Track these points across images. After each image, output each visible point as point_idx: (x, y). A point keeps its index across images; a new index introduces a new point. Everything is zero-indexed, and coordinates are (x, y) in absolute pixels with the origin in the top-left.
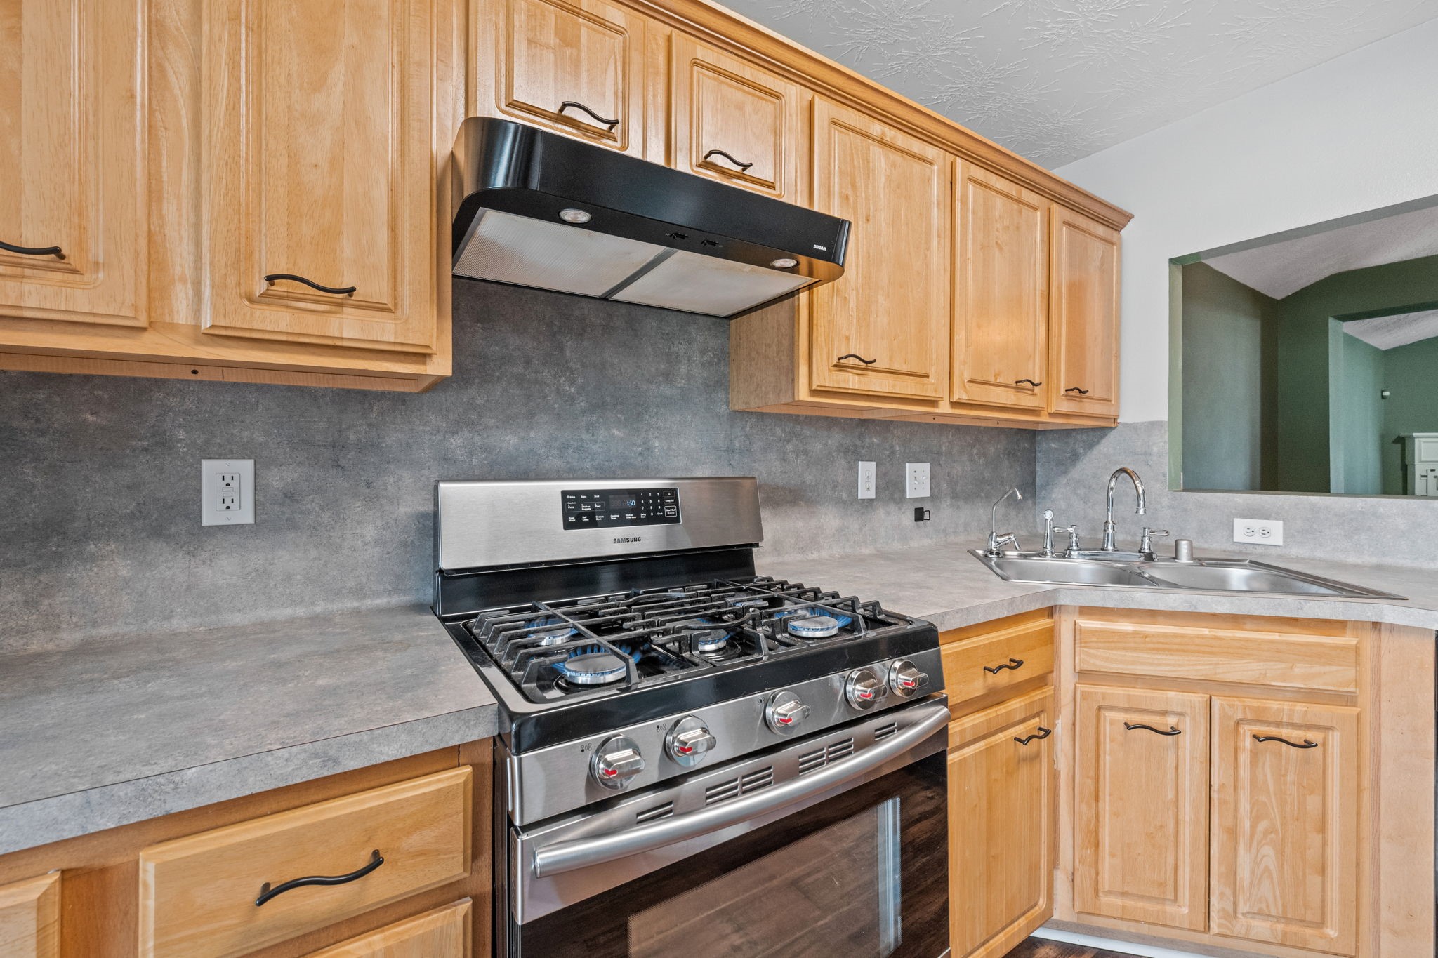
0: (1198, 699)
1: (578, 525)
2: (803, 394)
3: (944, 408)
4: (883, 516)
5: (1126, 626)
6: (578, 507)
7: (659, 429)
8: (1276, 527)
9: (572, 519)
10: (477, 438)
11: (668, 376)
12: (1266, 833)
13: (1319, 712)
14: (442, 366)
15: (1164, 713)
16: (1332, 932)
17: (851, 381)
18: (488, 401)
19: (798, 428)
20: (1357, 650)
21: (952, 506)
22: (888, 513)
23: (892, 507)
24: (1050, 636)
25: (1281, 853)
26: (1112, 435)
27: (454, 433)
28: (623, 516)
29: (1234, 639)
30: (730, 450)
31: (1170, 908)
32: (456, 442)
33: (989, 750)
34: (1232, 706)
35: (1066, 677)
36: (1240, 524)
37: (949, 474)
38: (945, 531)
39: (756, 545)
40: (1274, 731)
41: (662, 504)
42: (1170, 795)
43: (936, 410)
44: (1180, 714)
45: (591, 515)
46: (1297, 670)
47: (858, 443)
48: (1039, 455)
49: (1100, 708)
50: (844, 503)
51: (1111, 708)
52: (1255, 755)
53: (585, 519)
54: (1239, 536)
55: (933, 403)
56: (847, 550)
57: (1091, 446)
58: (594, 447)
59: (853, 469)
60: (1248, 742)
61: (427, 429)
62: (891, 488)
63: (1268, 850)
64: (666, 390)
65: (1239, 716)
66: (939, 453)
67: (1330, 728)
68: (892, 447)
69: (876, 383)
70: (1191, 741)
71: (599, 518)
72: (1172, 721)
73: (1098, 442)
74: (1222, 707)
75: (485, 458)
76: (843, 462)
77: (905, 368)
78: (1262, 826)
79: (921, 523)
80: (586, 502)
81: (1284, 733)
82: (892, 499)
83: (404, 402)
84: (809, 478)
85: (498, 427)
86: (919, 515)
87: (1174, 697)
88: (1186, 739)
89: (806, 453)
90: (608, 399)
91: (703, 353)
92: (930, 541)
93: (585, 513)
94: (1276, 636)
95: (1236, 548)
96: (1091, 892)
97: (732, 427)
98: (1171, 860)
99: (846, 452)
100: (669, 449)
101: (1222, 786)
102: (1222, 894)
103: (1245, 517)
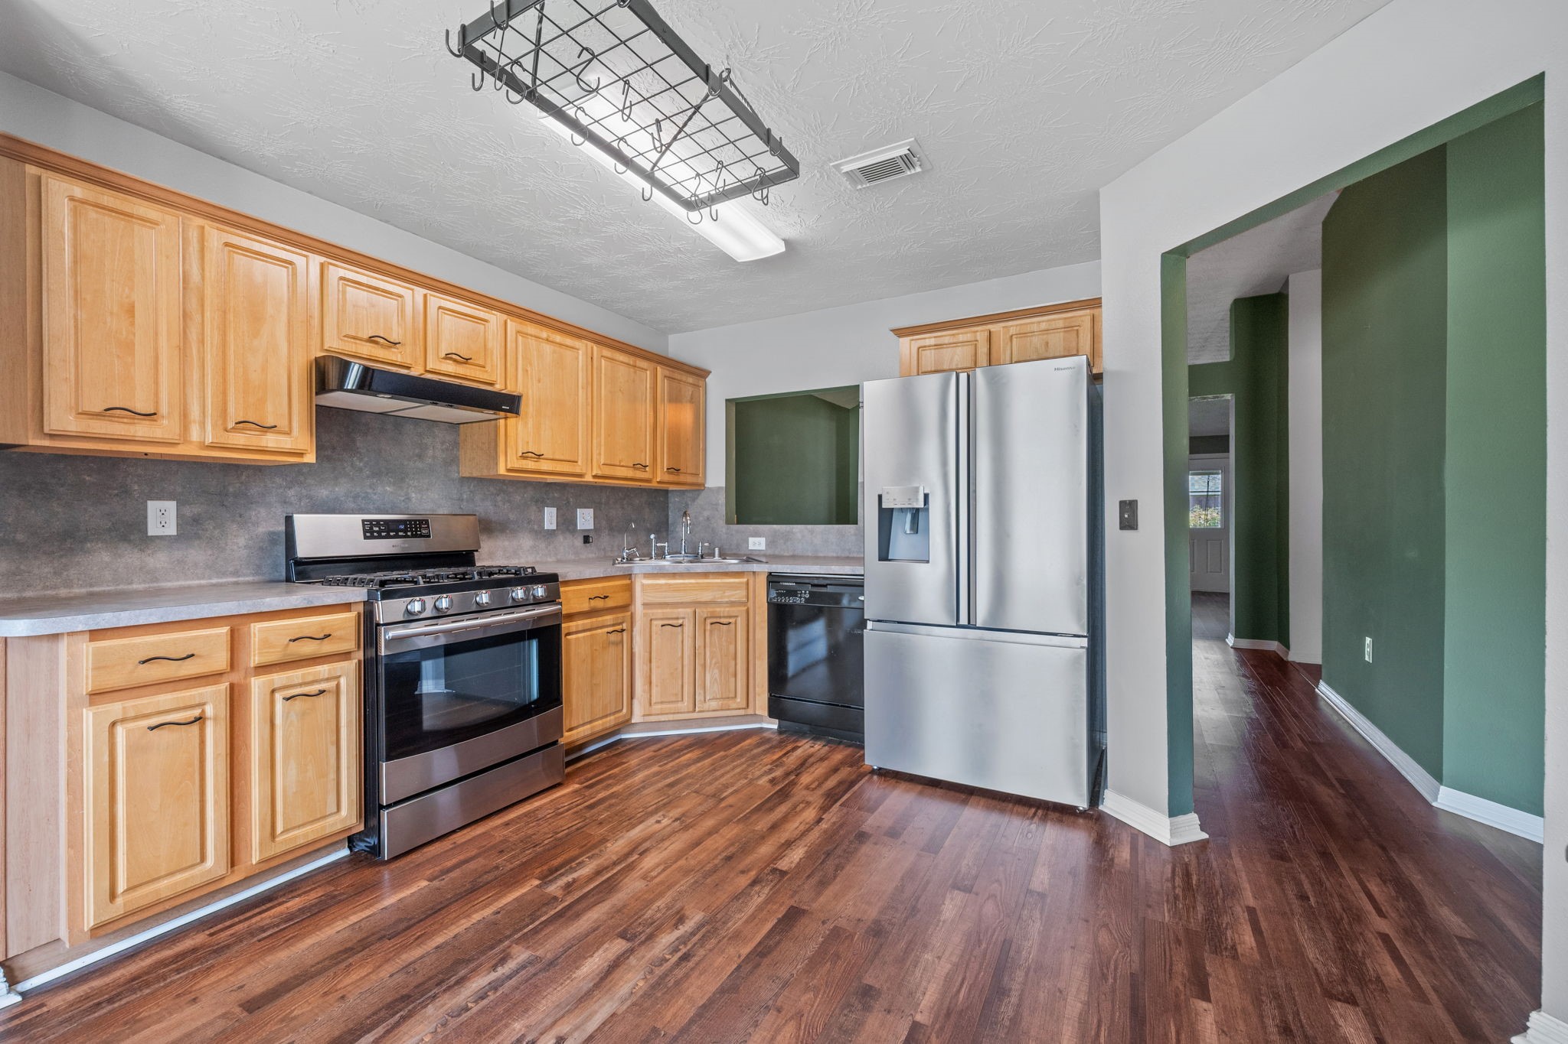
0: (690, 611)
1: (372, 537)
2: (502, 471)
3: (588, 478)
4: (562, 540)
5: (662, 581)
6: (371, 528)
7: (415, 487)
8: (763, 540)
9: (368, 534)
10: (303, 491)
11: (420, 457)
12: (715, 664)
13: (734, 610)
14: (311, 458)
15: (677, 618)
16: (738, 700)
17: (530, 465)
18: (310, 470)
19: (505, 487)
20: (747, 583)
21: (609, 535)
22: (565, 538)
23: (568, 535)
24: (630, 588)
25: (721, 671)
26: (703, 494)
27: (290, 488)
28: (397, 534)
29: (703, 583)
30: (461, 500)
31: (680, 705)
32: (291, 493)
33: (591, 635)
34: (703, 612)
35: (638, 608)
36: (751, 540)
37: (607, 515)
38: (604, 549)
39: (477, 551)
40: (718, 620)
41: (420, 528)
42: (680, 654)
43: (583, 480)
44: (684, 618)
45: (378, 532)
46: (726, 594)
47: (545, 497)
48: (670, 505)
49: (651, 620)
50: (536, 532)
51: (656, 619)
52: (711, 631)
53: (375, 534)
54: (751, 547)
55: (581, 476)
56: (538, 559)
57: (694, 500)
58: (375, 497)
59: (542, 512)
60: (708, 627)
61: (274, 485)
62: (567, 523)
63: (716, 671)
64: (419, 465)
65: (706, 616)
66: (600, 503)
67: (737, 617)
68: (567, 499)
69: (544, 466)
70: (688, 629)
71: (384, 534)
72: (680, 622)
73: (697, 498)
74: (699, 613)
75: (309, 502)
76: (535, 508)
77: (562, 458)
78: (713, 662)
79: (588, 545)
80: (376, 526)
81: (722, 620)
82: (568, 530)
83: (260, 471)
84: (512, 517)
85: (316, 485)
86: (586, 540)
87: (681, 611)
88: (686, 629)
89: (509, 501)
90: (383, 469)
91: (443, 443)
92: (594, 555)
93: (376, 532)
94: (719, 581)
95: (750, 552)
96: (648, 704)
97: (461, 486)
98: (680, 683)
99: (537, 501)
100: (421, 498)
101: (699, 647)
102: (700, 694)
103: (753, 537)
